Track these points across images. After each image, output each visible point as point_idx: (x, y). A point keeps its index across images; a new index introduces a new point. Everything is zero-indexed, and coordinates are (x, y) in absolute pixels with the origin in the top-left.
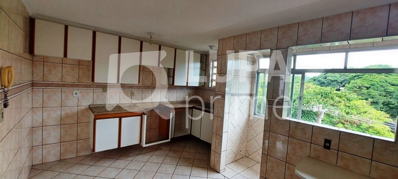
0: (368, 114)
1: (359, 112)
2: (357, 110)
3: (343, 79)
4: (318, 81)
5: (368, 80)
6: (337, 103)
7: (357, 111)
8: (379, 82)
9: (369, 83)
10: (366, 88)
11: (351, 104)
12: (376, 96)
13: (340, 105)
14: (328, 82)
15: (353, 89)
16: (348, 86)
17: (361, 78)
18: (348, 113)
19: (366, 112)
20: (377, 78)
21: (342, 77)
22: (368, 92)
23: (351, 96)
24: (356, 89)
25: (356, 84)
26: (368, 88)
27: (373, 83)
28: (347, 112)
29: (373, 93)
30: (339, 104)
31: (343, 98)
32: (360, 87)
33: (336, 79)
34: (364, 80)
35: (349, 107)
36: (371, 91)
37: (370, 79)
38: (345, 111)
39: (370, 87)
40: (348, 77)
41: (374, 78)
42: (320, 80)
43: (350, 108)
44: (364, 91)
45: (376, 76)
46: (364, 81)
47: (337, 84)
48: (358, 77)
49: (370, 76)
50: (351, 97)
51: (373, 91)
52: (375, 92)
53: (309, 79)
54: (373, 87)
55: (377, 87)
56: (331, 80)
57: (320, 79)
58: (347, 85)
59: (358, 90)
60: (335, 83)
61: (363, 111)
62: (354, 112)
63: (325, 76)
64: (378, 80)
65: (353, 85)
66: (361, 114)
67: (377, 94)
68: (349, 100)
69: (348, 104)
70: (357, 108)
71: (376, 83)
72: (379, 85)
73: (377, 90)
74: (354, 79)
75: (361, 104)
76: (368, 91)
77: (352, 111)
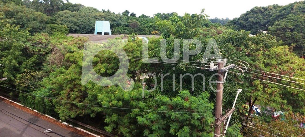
0: (289, 64)
1: (279, 62)
2: (277, 59)
3: (266, 21)
4: (239, 24)
5: (292, 20)
6: (254, 53)
7: (278, 61)
8: (303, 22)
9: (293, 24)
10: (289, 30)
11: (271, 52)
12: (300, 39)
13: (258, 54)
14: (249, 25)
15: (276, 32)
16: (271, 29)
17: (285, 18)
18: (267, 65)
19: (288, 61)
20: (302, 17)
21: (265, 18)
22: (292, 35)
23: (270, 40)
24: (279, 32)
25: (280, 25)
26: (292, 30)
27: (297, 23)
28: (266, 62)
29: (297, 36)
30: (256, 53)
31: (260, 44)
32: (284, 29)
33: (258, 20)
34: (288, 20)
35: (269, 55)
36: (295, 33)
37: (294, 19)
38: (264, 63)
39: (294, 29)
40: (271, 18)
41: (298, 17)
42: (241, 23)
43: (270, 57)
44: (288, 34)
45: (300, 15)
46: (288, 22)
47: (259, 27)
48: (281, 17)
49: (295, 15)
50: (270, 43)
51: (297, 33)
52: (299, 35)
53: (229, 23)
54: (297, 28)
55: (301, 29)
56: (253, 22)
57: (241, 21)
58: (270, 27)
59: (282, 34)
60: (257, 25)
61: (285, 60)
62: (274, 62)
63: (246, 17)
64: (302, 20)
65: (276, 27)
66: (282, 64)
67: (301, 37)
68: (267, 47)
69: (267, 53)
70: (277, 56)
71: (301, 23)
72: (303, 26)
73: (301, 32)
74: (278, 20)
75: (282, 52)
76: (292, 33)
77: (272, 61)
